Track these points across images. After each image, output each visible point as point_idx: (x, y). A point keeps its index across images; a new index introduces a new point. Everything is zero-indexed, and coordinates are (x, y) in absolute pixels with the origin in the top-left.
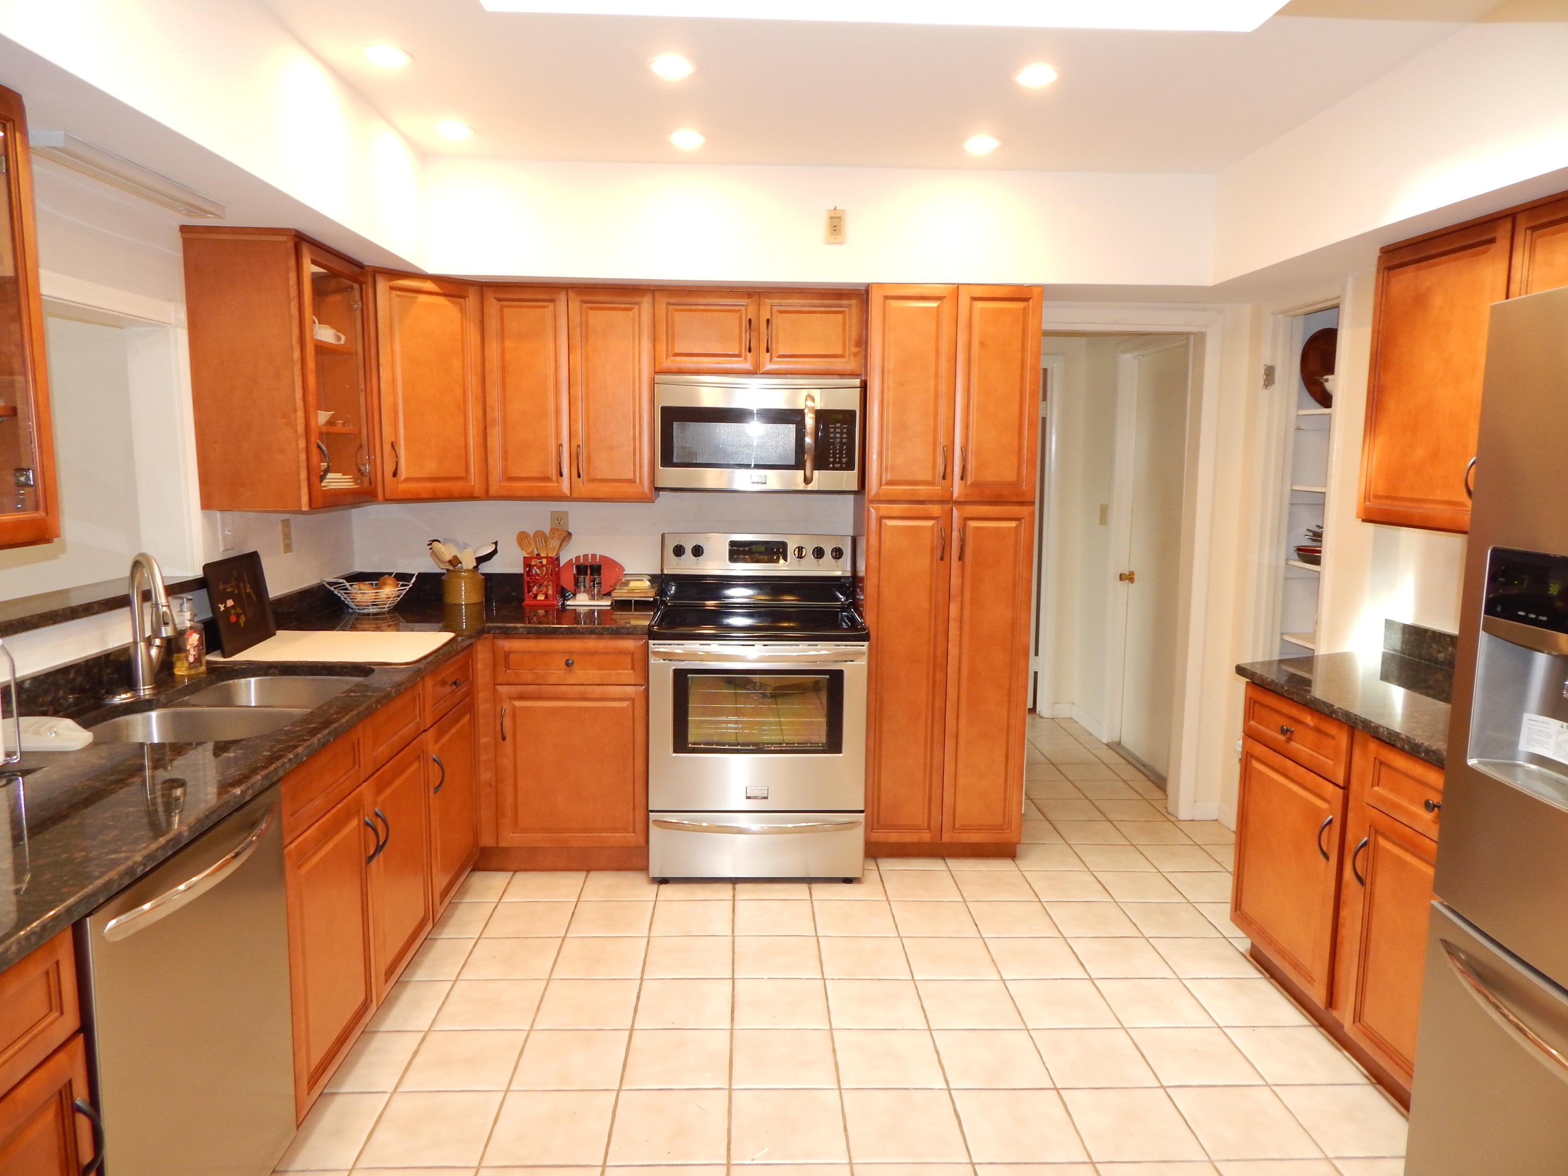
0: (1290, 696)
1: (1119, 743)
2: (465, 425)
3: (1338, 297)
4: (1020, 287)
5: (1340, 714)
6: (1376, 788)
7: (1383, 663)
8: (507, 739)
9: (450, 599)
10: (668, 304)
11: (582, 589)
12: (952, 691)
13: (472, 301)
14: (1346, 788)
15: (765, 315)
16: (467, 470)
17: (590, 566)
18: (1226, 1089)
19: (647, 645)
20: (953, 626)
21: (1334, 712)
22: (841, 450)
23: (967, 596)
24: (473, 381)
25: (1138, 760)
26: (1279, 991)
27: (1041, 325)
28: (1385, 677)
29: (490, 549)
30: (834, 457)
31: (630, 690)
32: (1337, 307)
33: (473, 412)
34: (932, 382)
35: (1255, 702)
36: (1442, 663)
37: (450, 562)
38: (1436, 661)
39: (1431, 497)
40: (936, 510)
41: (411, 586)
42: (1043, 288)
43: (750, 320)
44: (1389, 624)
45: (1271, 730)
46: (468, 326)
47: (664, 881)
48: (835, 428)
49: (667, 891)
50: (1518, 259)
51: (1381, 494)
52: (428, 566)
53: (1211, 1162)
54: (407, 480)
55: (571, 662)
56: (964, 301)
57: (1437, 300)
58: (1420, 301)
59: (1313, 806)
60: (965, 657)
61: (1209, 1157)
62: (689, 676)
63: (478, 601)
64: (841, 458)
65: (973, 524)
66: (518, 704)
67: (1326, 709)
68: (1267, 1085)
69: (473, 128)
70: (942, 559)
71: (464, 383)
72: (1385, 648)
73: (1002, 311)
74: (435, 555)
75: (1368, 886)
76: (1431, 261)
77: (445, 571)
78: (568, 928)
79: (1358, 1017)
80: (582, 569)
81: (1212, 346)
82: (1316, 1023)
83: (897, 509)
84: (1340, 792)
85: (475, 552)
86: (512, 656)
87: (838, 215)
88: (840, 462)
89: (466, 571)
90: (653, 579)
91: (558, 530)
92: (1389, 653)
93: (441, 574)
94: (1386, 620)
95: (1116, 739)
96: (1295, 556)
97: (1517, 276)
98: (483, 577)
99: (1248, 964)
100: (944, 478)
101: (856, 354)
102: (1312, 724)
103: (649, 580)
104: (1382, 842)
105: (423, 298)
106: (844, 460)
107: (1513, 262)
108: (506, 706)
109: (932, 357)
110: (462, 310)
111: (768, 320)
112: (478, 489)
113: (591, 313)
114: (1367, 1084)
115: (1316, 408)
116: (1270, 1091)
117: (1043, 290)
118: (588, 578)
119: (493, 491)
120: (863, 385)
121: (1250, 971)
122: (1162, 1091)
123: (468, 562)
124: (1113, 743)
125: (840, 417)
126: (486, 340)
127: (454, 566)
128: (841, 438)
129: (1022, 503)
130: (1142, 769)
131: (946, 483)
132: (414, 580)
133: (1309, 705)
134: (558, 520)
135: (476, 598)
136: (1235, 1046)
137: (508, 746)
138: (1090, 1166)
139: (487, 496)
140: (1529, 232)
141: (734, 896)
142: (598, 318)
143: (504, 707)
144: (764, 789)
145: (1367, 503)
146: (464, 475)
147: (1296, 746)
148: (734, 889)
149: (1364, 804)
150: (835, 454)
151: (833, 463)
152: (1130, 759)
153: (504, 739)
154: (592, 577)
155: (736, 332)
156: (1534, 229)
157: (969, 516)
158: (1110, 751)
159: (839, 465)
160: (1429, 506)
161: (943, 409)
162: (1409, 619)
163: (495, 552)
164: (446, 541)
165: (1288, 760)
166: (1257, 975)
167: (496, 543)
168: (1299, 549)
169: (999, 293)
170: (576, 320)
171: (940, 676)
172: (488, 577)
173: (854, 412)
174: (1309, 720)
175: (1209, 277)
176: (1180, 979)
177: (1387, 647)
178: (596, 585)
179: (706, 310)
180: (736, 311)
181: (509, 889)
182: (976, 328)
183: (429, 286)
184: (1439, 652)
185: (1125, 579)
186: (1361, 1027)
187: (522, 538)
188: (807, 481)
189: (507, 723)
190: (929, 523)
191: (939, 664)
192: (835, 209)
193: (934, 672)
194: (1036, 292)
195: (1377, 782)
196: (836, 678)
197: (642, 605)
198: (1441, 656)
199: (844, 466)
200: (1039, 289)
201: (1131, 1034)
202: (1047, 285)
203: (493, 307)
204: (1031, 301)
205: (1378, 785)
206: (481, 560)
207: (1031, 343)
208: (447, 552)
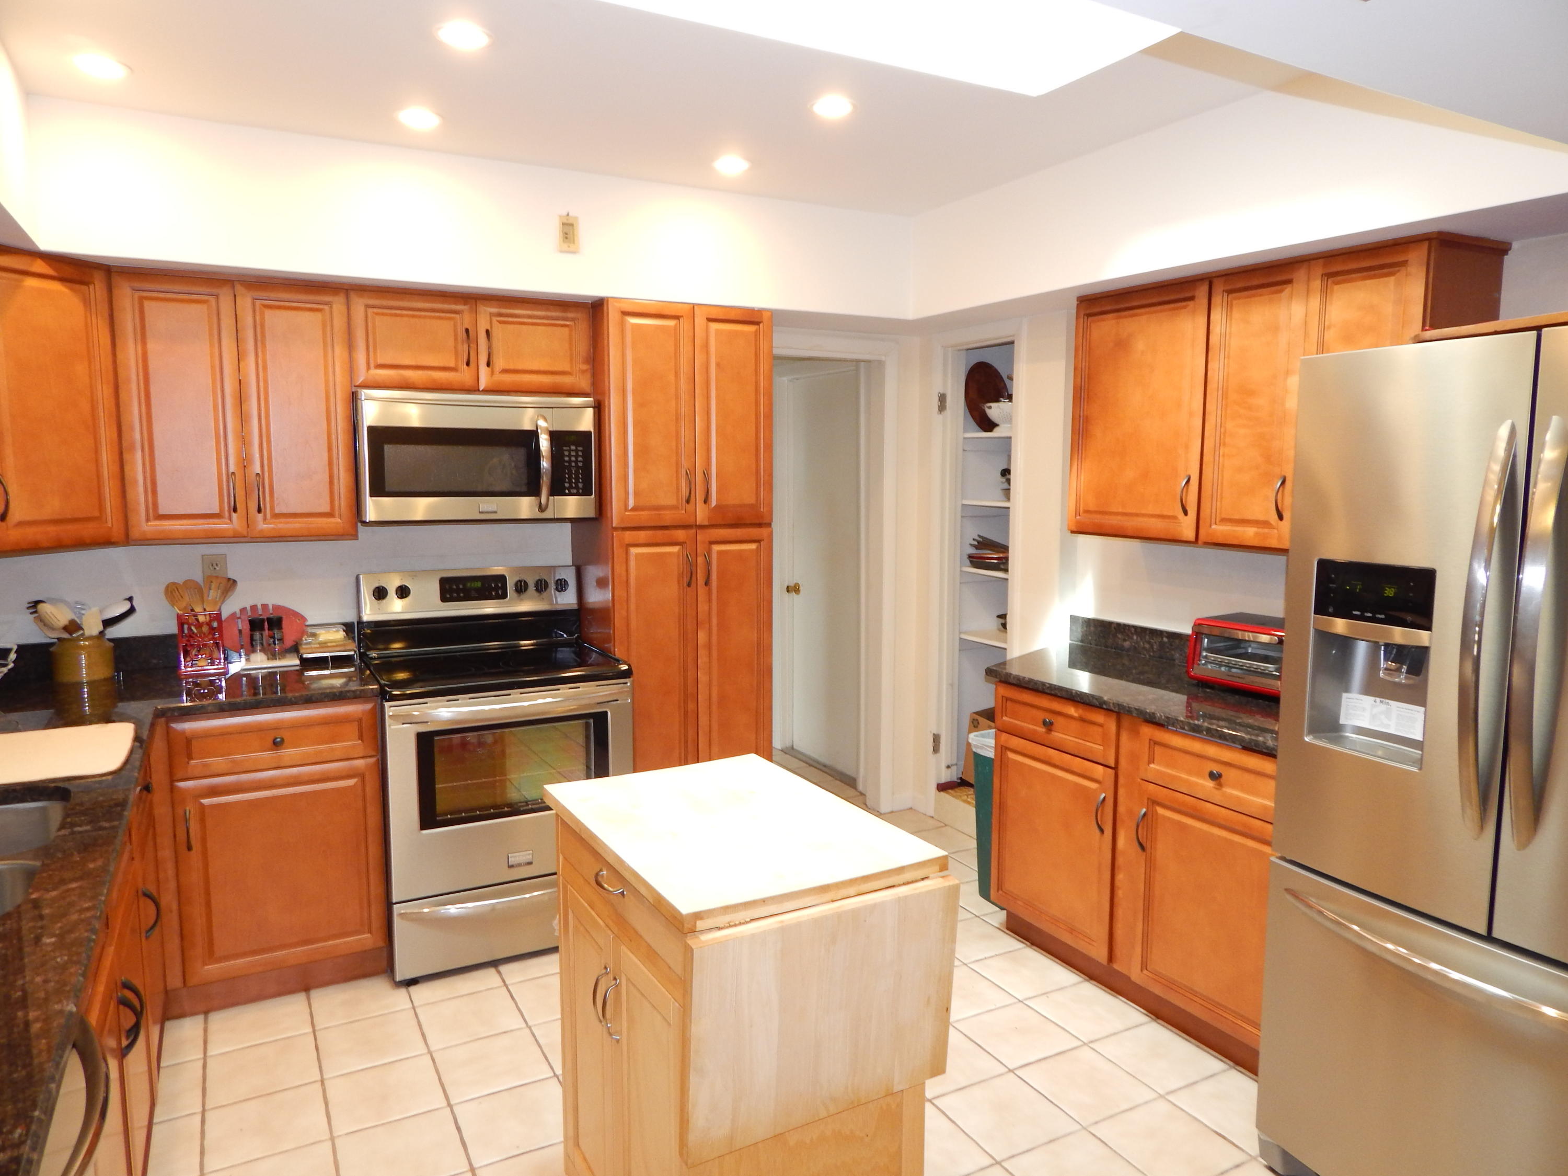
0: (1053, 693)
1: (792, 748)
2: (97, 451)
3: (1013, 336)
4: (751, 311)
5: (1111, 705)
6: (1152, 766)
7: (1070, 653)
8: (194, 849)
9: (66, 677)
10: (367, 306)
11: (259, 648)
12: (703, 719)
13: (98, 289)
14: (1115, 768)
15: (483, 325)
16: (101, 507)
17: (268, 619)
18: (1058, 1058)
19: (383, 708)
20: (702, 653)
21: (1105, 702)
22: (577, 474)
23: (714, 621)
24: (104, 392)
25: (818, 762)
26: (1044, 955)
27: (772, 350)
28: (1073, 664)
29: (126, 607)
30: (570, 482)
31: (360, 763)
32: (1012, 343)
33: (106, 433)
34: (673, 403)
35: (1007, 699)
36: (1128, 650)
37: (65, 628)
38: (1122, 648)
39: (1143, 512)
40: (680, 534)
41: (11, 665)
42: (773, 313)
43: (467, 331)
44: (1074, 619)
45: (1029, 723)
46: (94, 321)
47: (412, 982)
48: (570, 451)
49: (418, 992)
50: (1216, 315)
51: (1091, 509)
52: (34, 635)
53: (1085, 1128)
54: (20, 524)
55: (278, 740)
56: (700, 321)
57: (1140, 345)
58: (1122, 345)
59: (1085, 788)
60: (715, 682)
61: (1081, 1125)
62: (436, 738)
63: (109, 676)
64: (576, 483)
65: (716, 548)
66: (206, 801)
67: (1095, 701)
68: (1085, 1044)
69: (125, 65)
70: (689, 585)
71: (92, 396)
72: (1071, 640)
73: (736, 334)
74: (42, 621)
75: (1148, 851)
76: (1131, 312)
77: (55, 640)
78: (320, 1067)
79: (1144, 966)
80: (256, 624)
81: (891, 373)
82: (1087, 978)
83: (643, 535)
84: (1111, 772)
85: (101, 611)
86: (194, 743)
87: (570, 221)
88: (577, 487)
89: (90, 638)
90: (348, 628)
91: (217, 577)
92: (1077, 645)
93: (52, 644)
94: (1071, 616)
95: (788, 744)
96: (968, 562)
97: (1216, 329)
98: (112, 644)
99: (1008, 936)
100: (688, 501)
101: (583, 372)
102: (1076, 715)
103: (344, 631)
104: (1160, 811)
105: (31, 282)
106: (580, 485)
107: (1212, 317)
108: (190, 808)
109: (672, 378)
110: (86, 302)
111: (487, 332)
112: (117, 531)
113: (268, 313)
114: (1150, 1022)
115: (977, 431)
116: (1089, 1049)
117: (772, 315)
118: (266, 633)
119: (135, 533)
120: (596, 405)
121: (1012, 944)
122: (1011, 1075)
123: (92, 627)
124: (787, 748)
125: (573, 438)
126: (117, 341)
127: (71, 634)
128: (576, 462)
129: (760, 525)
130: (824, 769)
131: (690, 507)
132: (13, 656)
133: (1076, 699)
134: (212, 565)
135: (103, 672)
136: (1043, 1016)
137: (195, 856)
138: (998, 1166)
139: (128, 540)
140: (1225, 294)
141: (504, 981)
142: (277, 320)
143: (188, 809)
144: (529, 854)
145: (1078, 517)
146: (97, 514)
147: (1057, 736)
148: (499, 973)
149: (1139, 780)
150: (570, 478)
151: (570, 488)
152: (811, 762)
153: (189, 848)
154: (271, 632)
155: (451, 342)
156: (1230, 292)
157: (713, 539)
158: (787, 756)
159: (575, 491)
160: (1141, 519)
161: (684, 433)
162: (1090, 612)
163: (132, 610)
164: (54, 601)
165: (1050, 749)
166: (1020, 945)
167: (130, 599)
168: (970, 557)
169: (732, 316)
170: (247, 320)
171: (691, 706)
172: (118, 643)
173: (590, 432)
174: (1072, 711)
175: (911, 311)
176: (966, 964)
177: (1073, 638)
178: (277, 642)
179: (413, 316)
180: (450, 319)
181: (211, 1038)
182: (713, 349)
183: (39, 266)
184: (1125, 640)
185: (792, 591)
186: (1149, 974)
187: (172, 592)
188: (542, 509)
189: (194, 826)
190: (675, 549)
191: (689, 694)
192: (568, 215)
193: (686, 703)
194: (766, 316)
195: (1151, 760)
196: (600, 720)
197: (339, 661)
198: (1127, 644)
199: (580, 491)
200: (769, 314)
201: (956, 1026)
202: (776, 310)
203: (126, 295)
204: (761, 325)
205: (1153, 763)
206: (108, 623)
207: (763, 367)
208: (60, 615)
